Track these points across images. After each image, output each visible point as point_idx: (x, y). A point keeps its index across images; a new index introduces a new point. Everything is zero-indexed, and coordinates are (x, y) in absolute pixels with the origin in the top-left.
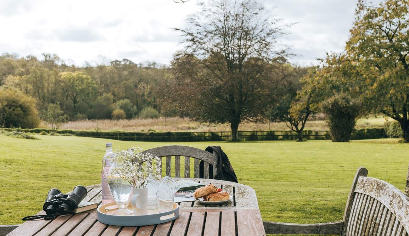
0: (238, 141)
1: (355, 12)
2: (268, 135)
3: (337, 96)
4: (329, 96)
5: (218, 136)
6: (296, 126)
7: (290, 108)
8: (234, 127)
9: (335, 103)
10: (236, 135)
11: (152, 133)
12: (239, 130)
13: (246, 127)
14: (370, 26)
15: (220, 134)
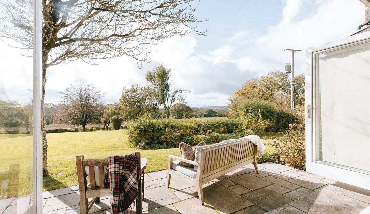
0: (85, 131)
1: (122, 91)
2: (97, 129)
3: (115, 117)
4: (113, 116)
5: (77, 130)
6: (106, 125)
7: (101, 120)
8: (84, 126)
9: (114, 119)
10: (84, 129)
11: (49, 130)
12: (85, 127)
13: (88, 126)
14: (127, 95)
15: (78, 129)
